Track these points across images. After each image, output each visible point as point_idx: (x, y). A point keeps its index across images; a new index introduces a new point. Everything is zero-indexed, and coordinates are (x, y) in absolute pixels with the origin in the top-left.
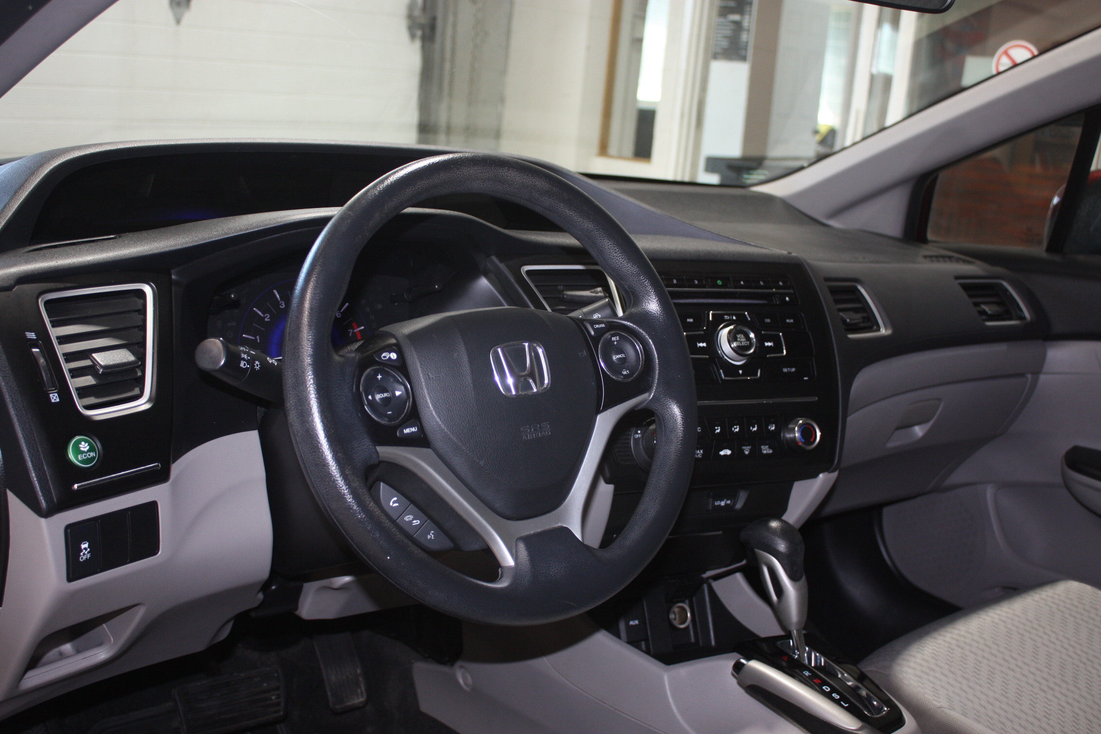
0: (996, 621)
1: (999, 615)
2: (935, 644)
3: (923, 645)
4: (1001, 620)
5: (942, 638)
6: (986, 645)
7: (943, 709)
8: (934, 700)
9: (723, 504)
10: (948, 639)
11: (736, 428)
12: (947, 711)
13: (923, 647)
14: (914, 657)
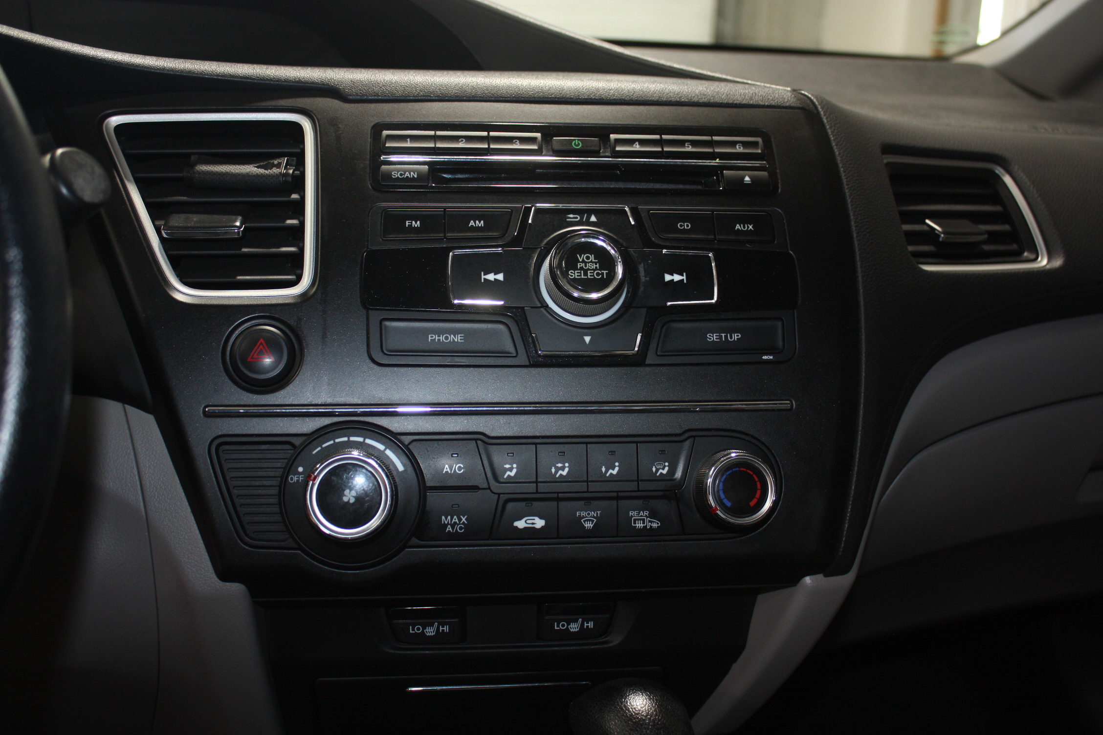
9: (574, 627)
11: (563, 469)
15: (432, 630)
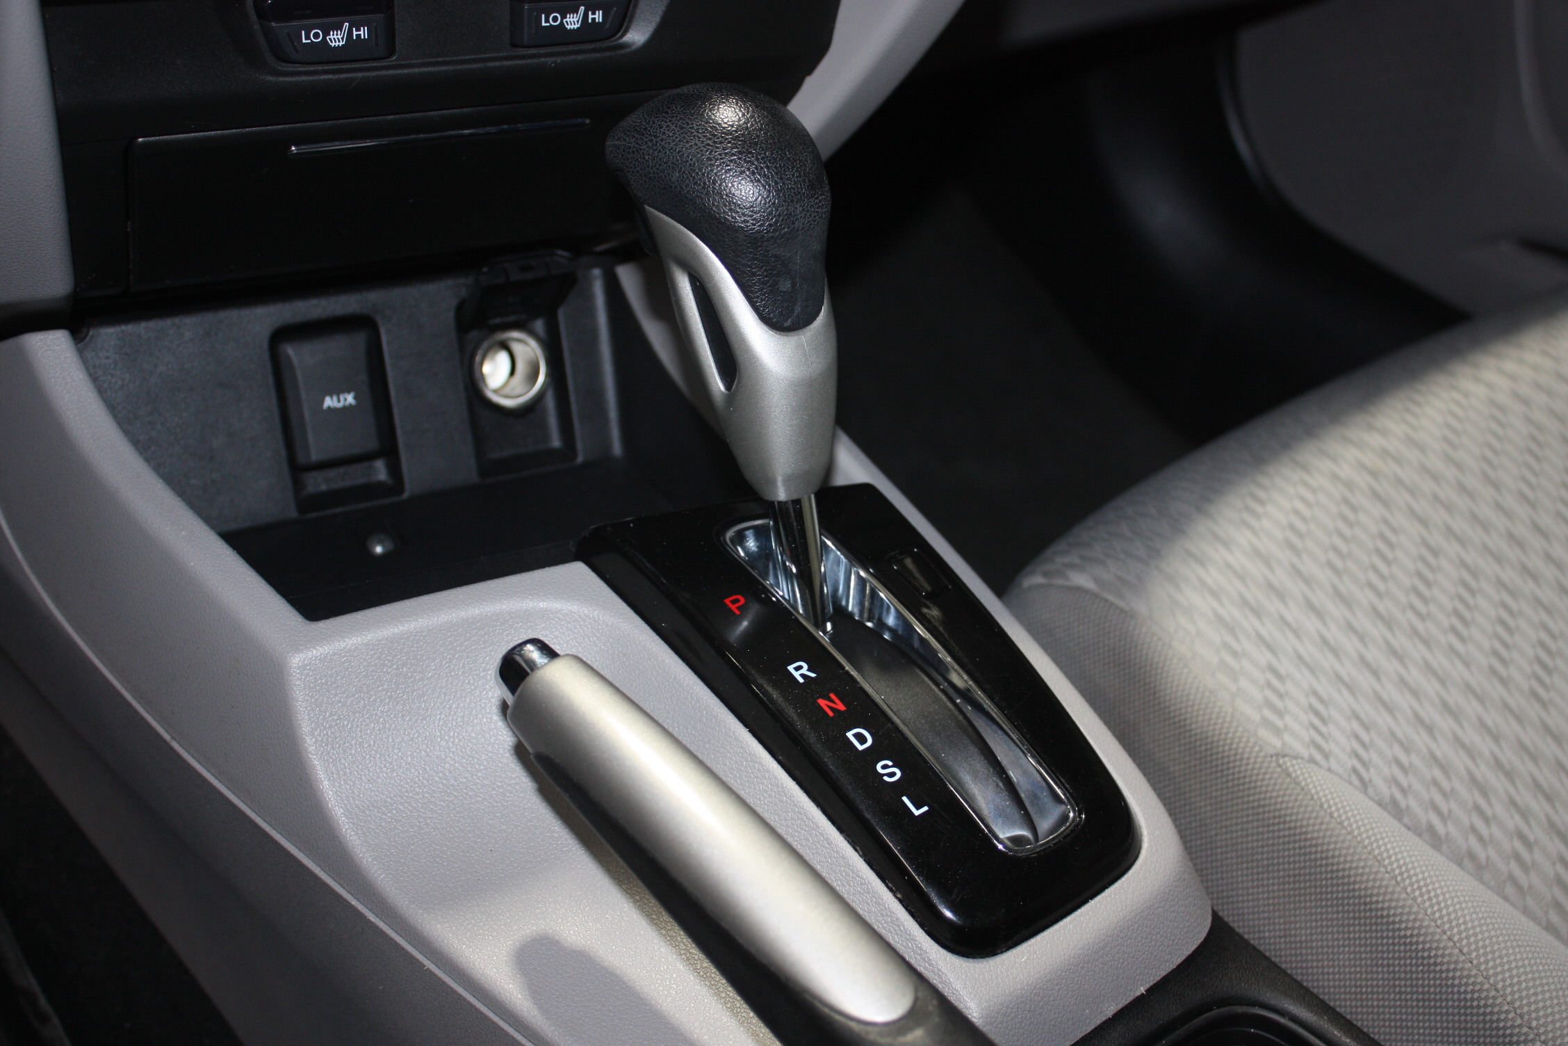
0: (1502, 398)
1: (1513, 378)
2: (1302, 490)
3: (1262, 494)
4: (1516, 396)
5: (1326, 465)
6: (1462, 489)
7: (1288, 762)
8: (1266, 722)
10: (1346, 471)
12: (1295, 768)
13: (1262, 503)
14: (1226, 544)
15: (340, 37)
